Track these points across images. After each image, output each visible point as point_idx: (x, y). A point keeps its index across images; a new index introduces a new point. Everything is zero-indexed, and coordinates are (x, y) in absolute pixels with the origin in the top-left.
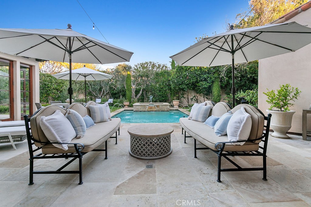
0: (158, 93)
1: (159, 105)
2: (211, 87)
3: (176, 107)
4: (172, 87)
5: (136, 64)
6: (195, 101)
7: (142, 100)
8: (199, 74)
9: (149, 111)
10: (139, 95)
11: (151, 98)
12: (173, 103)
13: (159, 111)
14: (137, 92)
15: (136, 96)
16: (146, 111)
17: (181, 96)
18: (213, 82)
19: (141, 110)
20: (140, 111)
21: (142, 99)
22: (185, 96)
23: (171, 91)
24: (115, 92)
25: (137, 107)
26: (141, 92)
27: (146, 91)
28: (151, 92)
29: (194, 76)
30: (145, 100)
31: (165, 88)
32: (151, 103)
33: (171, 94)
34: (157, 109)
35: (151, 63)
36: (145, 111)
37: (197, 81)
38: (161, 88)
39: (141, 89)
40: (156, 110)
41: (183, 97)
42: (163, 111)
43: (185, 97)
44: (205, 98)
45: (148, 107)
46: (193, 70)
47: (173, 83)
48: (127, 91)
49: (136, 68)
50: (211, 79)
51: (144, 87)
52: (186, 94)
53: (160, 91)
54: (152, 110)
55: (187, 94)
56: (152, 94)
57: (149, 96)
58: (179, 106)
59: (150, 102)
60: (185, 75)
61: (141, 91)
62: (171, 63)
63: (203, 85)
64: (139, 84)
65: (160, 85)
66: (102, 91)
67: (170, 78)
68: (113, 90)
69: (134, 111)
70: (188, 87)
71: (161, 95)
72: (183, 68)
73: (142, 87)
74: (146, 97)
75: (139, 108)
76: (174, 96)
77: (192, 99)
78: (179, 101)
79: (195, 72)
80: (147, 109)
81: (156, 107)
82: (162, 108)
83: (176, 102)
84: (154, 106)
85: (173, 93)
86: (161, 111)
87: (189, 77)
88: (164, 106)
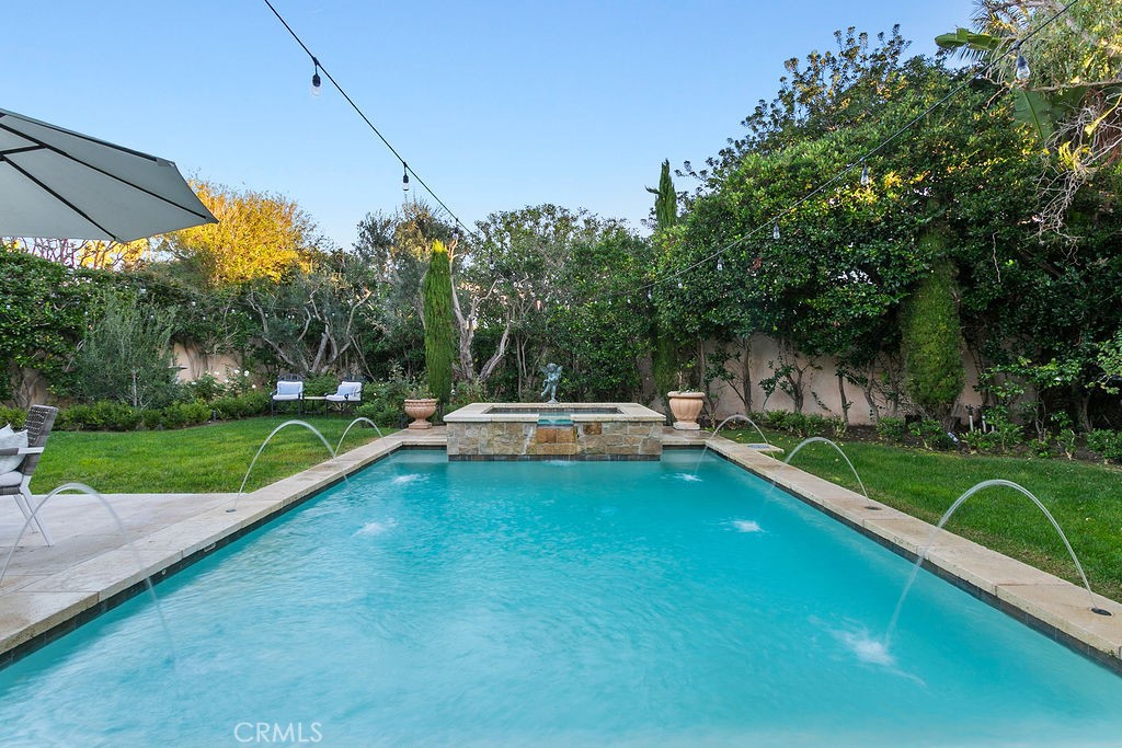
0: (585, 353)
1: (599, 423)
2: (901, 315)
3: (687, 430)
4: (665, 318)
5: (484, 219)
6: (789, 393)
7: (506, 388)
8: (830, 239)
9: (538, 458)
10: (495, 360)
11: (554, 377)
12: (668, 405)
13: (597, 456)
14: (484, 346)
15: (479, 368)
16: (522, 459)
17: (711, 367)
18: (913, 286)
19: (490, 451)
20: (489, 458)
21: (507, 380)
22: (731, 366)
23: (655, 343)
24: (381, 345)
25: (469, 433)
26: (502, 348)
27: (530, 344)
28: (551, 345)
29: (798, 255)
30: (523, 384)
31: (626, 324)
32: (552, 404)
33: (655, 356)
34: (586, 444)
35: (550, 210)
36: (513, 458)
37: (813, 282)
38: (605, 327)
39: (501, 331)
40: (579, 449)
41: (722, 371)
42: (625, 458)
43: (729, 371)
44: (845, 379)
45: (532, 431)
46: (788, 218)
47: (671, 297)
48: (427, 341)
49: (483, 237)
50: (903, 266)
51: (519, 325)
52: (738, 355)
53: (597, 341)
54: (557, 448)
55: (742, 358)
56: (557, 358)
57: (542, 370)
58: (704, 422)
59: (547, 397)
60: (742, 248)
61: (502, 344)
62: (654, 197)
63: (849, 304)
64: (490, 310)
65: (598, 311)
66: (324, 342)
67: (651, 274)
68: (375, 339)
69: (452, 458)
70: (755, 320)
71: (605, 364)
72: (727, 214)
73: (510, 324)
74: (529, 373)
75: (483, 440)
76: (674, 365)
77: (768, 385)
78: (702, 394)
79: (804, 233)
80: (527, 442)
81: (580, 431)
82: (617, 437)
83: (686, 401)
84: (568, 429)
85: (668, 354)
86: (612, 460)
87: (763, 260)
88: (629, 427)
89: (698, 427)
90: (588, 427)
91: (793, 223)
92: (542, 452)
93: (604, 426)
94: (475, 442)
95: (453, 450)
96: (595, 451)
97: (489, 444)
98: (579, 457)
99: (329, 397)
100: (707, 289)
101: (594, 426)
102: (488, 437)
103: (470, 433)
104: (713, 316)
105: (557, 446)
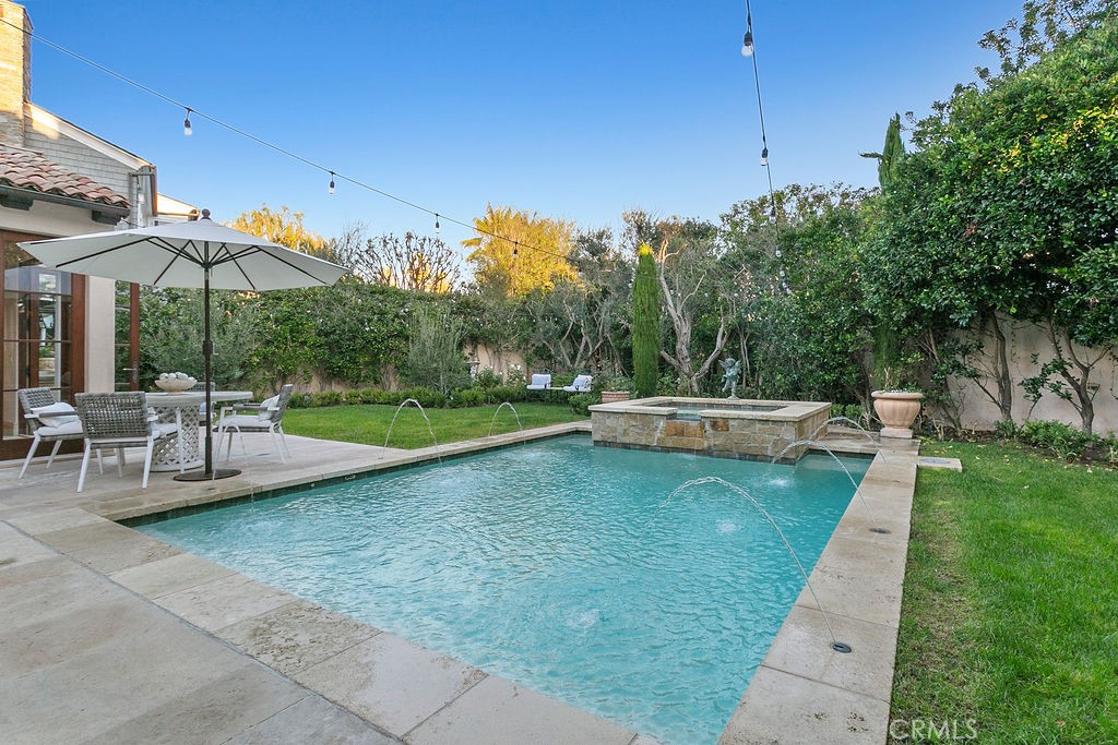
1: (725, 419)
9: (667, 450)
11: (731, 372)
13: (724, 453)
16: (654, 450)
19: (626, 440)
20: (626, 446)
26: (718, 343)
34: (713, 440)
36: (646, 447)
40: (706, 445)
42: (754, 458)
45: (662, 424)
46: (1010, 164)
48: (634, 337)
54: (684, 442)
60: (953, 212)
61: (719, 339)
62: (875, 162)
66: (584, 340)
69: (596, 443)
73: (724, 319)
75: (620, 429)
77: (1034, 386)
78: (918, 394)
79: (1033, 180)
80: (658, 434)
81: (707, 427)
82: (745, 435)
83: (891, 403)
84: (696, 424)
85: (889, 346)
86: (740, 459)
87: (979, 223)
88: (758, 426)
89: (909, 434)
90: (714, 423)
91: (1017, 169)
92: (670, 445)
93: (731, 423)
94: (614, 430)
95: (596, 437)
96: (721, 448)
97: (625, 432)
98: (707, 452)
99: (566, 388)
100: (912, 267)
101: (721, 423)
102: (625, 426)
103: (610, 422)
104: (923, 300)
105: (685, 439)
